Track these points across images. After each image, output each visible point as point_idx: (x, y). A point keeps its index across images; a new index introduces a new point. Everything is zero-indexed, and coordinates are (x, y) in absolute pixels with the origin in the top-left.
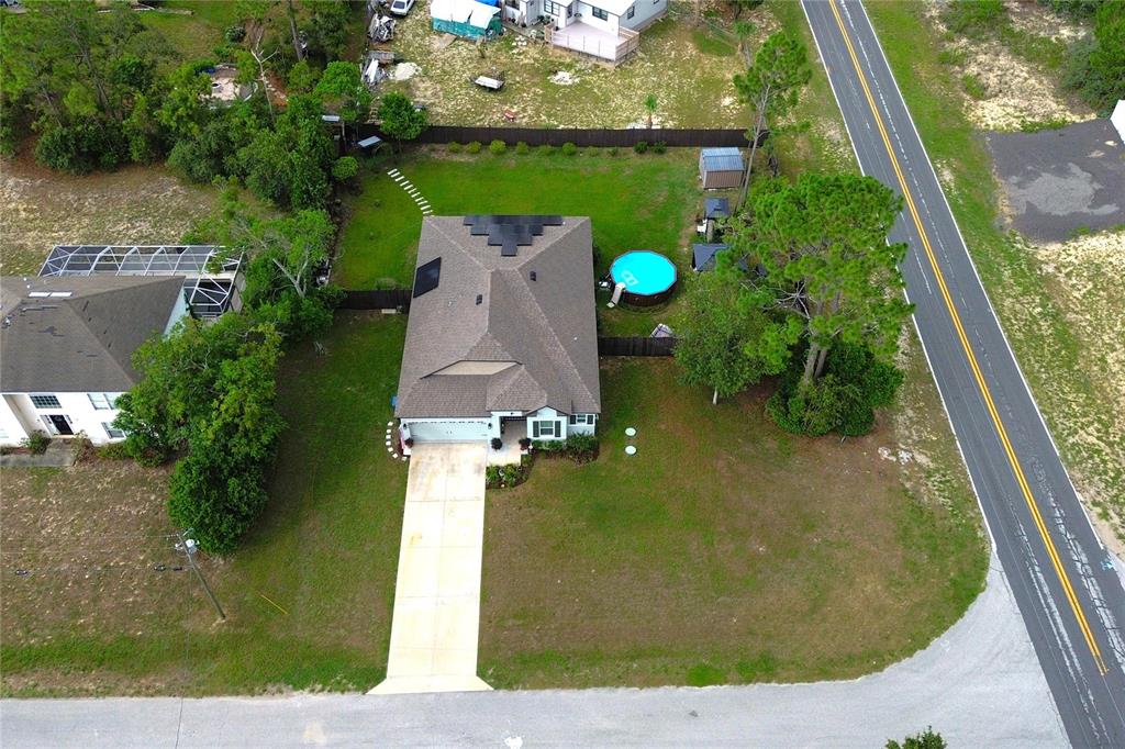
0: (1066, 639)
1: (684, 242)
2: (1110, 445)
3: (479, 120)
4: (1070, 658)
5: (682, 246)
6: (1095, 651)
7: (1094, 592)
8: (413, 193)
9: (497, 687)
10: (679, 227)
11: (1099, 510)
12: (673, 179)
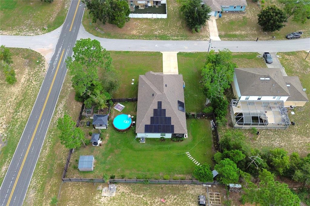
0: (67, 52)
1: (107, 138)
2: (31, 82)
3: (175, 199)
4: (68, 51)
5: (108, 136)
6: (63, 52)
7: (57, 59)
8: (195, 161)
9: (159, 52)
10: (107, 145)
11: (44, 71)
12: (104, 165)
